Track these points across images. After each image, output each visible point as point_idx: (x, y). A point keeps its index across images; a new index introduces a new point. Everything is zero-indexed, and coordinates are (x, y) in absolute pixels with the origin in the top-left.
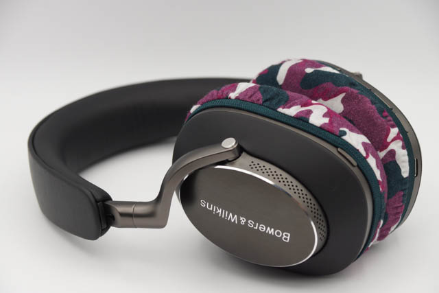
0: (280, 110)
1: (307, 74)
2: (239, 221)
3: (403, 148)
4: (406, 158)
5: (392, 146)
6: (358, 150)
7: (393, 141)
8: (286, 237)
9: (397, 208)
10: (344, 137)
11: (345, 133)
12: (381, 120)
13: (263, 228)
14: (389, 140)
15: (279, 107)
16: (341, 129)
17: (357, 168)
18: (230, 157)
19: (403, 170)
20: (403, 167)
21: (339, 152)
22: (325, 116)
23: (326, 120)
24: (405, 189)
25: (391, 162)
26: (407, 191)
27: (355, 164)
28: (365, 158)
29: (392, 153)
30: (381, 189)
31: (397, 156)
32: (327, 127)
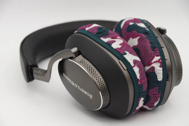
0: (102, 38)
1: (130, 25)
2: (75, 86)
3: (160, 67)
4: (161, 72)
5: (153, 65)
6: (129, 63)
7: (155, 62)
8: (91, 96)
9: (156, 94)
10: (125, 56)
11: (126, 54)
12: (151, 52)
13: (83, 91)
14: (152, 62)
15: (101, 37)
16: (126, 52)
17: (126, 71)
18: (74, 56)
19: (158, 77)
20: (159, 76)
21: (119, 62)
22: (120, 45)
23: (120, 47)
24: (160, 86)
25: (152, 72)
26: (161, 87)
27: (126, 68)
28: (132, 67)
29: (153, 68)
30: (139, 83)
31: (155, 70)
32: (118, 50)
